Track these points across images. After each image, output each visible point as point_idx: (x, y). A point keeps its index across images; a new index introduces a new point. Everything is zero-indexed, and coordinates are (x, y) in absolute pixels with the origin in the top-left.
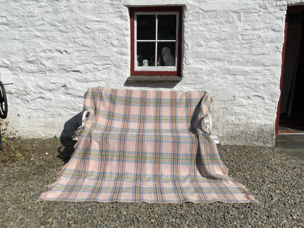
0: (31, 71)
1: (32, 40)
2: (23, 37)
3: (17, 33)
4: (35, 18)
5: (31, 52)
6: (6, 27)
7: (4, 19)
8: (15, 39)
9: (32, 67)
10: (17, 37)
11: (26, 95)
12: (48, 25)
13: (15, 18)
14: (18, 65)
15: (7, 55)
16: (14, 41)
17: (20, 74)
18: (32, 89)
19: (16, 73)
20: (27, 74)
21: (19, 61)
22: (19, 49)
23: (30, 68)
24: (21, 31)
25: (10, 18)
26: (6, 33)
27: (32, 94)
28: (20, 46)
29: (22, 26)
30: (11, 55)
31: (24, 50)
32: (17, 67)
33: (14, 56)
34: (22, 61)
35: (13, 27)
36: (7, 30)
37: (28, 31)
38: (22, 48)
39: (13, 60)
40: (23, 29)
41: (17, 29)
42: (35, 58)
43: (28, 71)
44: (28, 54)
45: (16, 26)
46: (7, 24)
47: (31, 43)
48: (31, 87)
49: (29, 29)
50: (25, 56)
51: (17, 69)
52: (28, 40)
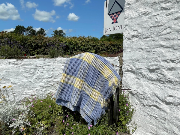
0: (151, 79)
1: (156, 49)
2: (148, 47)
3: (143, 43)
4: (162, 27)
5: (153, 61)
6: (137, 39)
7: (136, 32)
9: (153, 76)
10: (144, 47)
11: (143, 99)
12: (175, 33)
13: (144, 30)
14: (140, 72)
15: (134, 62)
16: (141, 50)
17: (142, 79)
20: (147, 80)
21: (142, 68)
22: (144, 57)
23: (150, 75)
24: (147, 41)
25: (140, 31)
26: (136, 43)
27: (149, 100)
28: (145, 55)
29: (149, 37)
30: (137, 62)
31: (147, 58)
32: (140, 73)
33: (139, 63)
34: (145, 68)
35: (141, 38)
36: (137, 41)
37: (153, 40)
38: (146, 56)
39: (137, 67)
40: (149, 39)
41: (144, 39)
42: (156, 67)
43: (148, 78)
44: (150, 62)
45: (144, 37)
46: (137, 36)
47: (154, 53)
48: (148, 93)
49: (154, 39)
50: (147, 64)
51: (140, 75)
52: (153, 49)
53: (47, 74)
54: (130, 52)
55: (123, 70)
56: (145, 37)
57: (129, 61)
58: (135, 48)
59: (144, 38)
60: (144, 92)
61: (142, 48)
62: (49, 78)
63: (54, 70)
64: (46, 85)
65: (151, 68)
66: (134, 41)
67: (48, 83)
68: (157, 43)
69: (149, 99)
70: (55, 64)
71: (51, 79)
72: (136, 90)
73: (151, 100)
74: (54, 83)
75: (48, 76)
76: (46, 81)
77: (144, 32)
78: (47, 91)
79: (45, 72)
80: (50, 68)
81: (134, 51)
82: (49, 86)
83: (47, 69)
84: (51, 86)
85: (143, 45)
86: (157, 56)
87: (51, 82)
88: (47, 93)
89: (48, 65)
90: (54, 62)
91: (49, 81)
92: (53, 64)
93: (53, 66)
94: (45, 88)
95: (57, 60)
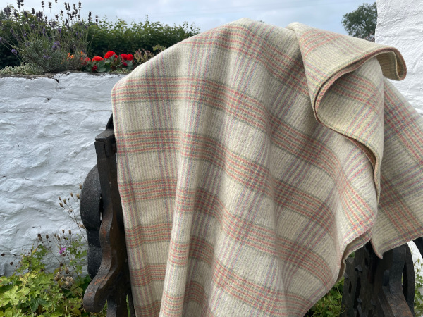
53: (18, 153)
62: (28, 169)
63: (51, 133)
64: (18, 206)
67: (26, 193)
70: (53, 105)
71: (38, 178)
74: (58, 192)
75: (24, 163)
76: (15, 187)
78: (24, 230)
79: (7, 144)
80: (29, 123)
82: (36, 206)
83: (12, 131)
84: (43, 207)
87: (40, 189)
88: (27, 238)
89: (16, 112)
90: (49, 96)
91: (32, 186)
92: (42, 103)
93: (42, 112)
94: (14, 220)
95: (61, 86)
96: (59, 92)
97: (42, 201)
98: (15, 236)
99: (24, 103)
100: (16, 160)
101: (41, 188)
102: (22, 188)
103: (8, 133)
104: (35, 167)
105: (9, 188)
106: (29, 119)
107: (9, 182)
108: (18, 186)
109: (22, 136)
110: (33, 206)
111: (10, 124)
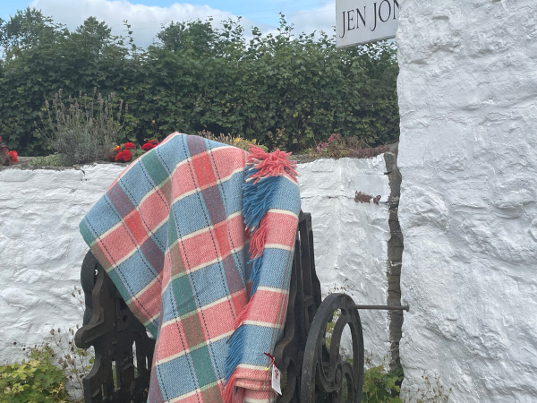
0: (507, 255)
2: (491, 97)
3: (472, 80)
5: (511, 166)
6: (448, 61)
7: (443, 25)
8: (469, 109)
9: (513, 238)
10: (474, 100)
11: (482, 359)
13: (473, 17)
14: (467, 223)
15: (441, 174)
16: (465, 116)
17: (475, 260)
18: (504, 341)
19: (465, 253)
20: (496, 264)
21: (472, 203)
22: (476, 149)
23: (506, 238)
24: (486, 71)
25: (457, 20)
26: (445, 82)
27: (503, 363)
28: (481, 138)
29: (492, 48)
30: (453, 178)
31: (490, 155)
32: (466, 227)
33: (459, 182)
34: (483, 204)
35: (463, 57)
36: (447, 70)
37: (508, 65)
38: (484, 145)
39: (455, 199)
40: (493, 59)
41: (476, 62)
42: (523, 195)
43: (499, 251)
44: (500, 173)
45: (474, 53)
46: (449, 44)
47: (513, 125)
48: (499, 330)
49: (511, 59)
50: (491, 182)
51: (466, 238)
52: (507, 107)
53: (41, 244)
54: (426, 127)
55: (403, 219)
56: (477, 48)
57: (425, 175)
58: (442, 108)
59: (474, 56)
60: (485, 321)
61: (471, 103)
62: (48, 261)
64: (35, 299)
65: (506, 199)
66: (438, 71)
67: (44, 286)
68: (521, 77)
69: (506, 360)
70: (77, 196)
71: (56, 270)
72: (456, 317)
73: (512, 361)
75: (45, 254)
76: (34, 278)
77: (474, 24)
78: (38, 326)
79: (31, 234)
80: (54, 214)
81: (439, 123)
82: (51, 301)
83: (38, 221)
84: (59, 302)
85: (472, 91)
86: (524, 142)
87: (58, 283)
88: (40, 336)
89: (42, 203)
90: (75, 187)
91: (50, 279)
92: (67, 194)
93: (66, 203)
94: (30, 313)
95: (86, 177)
96: (84, 184)
97: (58, 296)
98: (28, 331)
99: (50, 194)
100: (38, 250)
101: (58, 281)
102: (40, 280)
103: (34, 223)
104: (55, 259)
105: (28, 279)
106: (54, 210)
107: (30, 272)
108: (37, 278)
109: (46, 226)
110: (49, 301)
111: (36, 214)
